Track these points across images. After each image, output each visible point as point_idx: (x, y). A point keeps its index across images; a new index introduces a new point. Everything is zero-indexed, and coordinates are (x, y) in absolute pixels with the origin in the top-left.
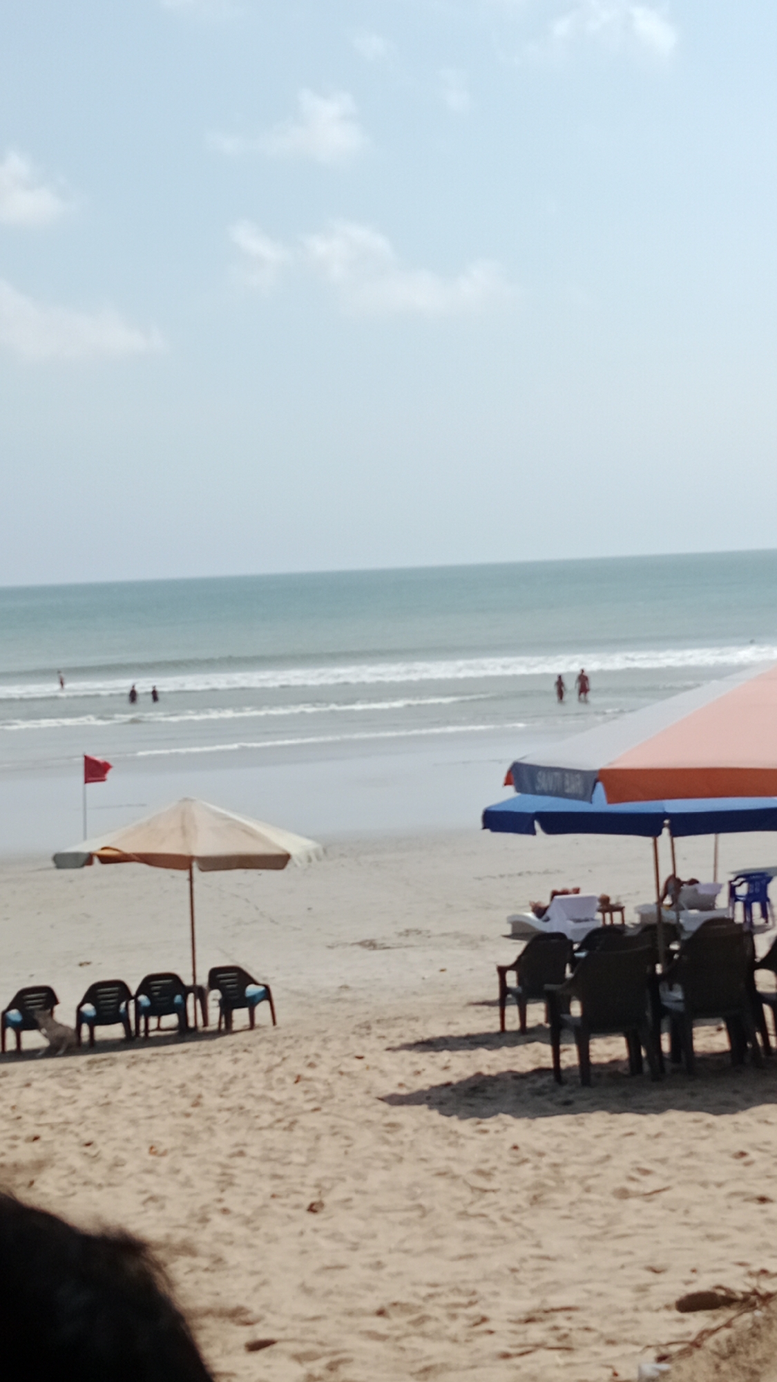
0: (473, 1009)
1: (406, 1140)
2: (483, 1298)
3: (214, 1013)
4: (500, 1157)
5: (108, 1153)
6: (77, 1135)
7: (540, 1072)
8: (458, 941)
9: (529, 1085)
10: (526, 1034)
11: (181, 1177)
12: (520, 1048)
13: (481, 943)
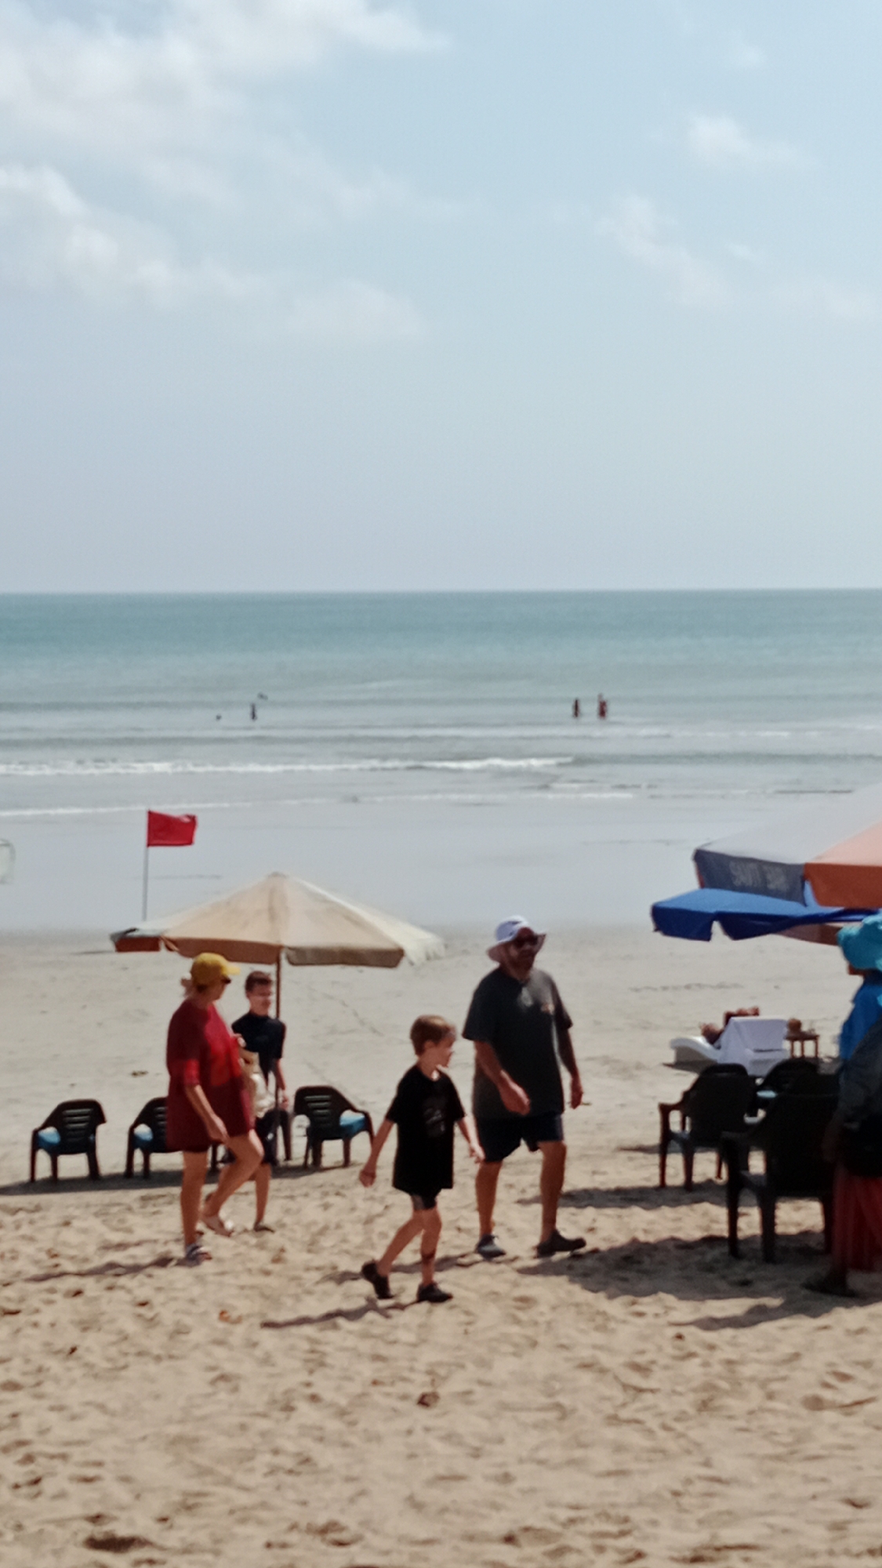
0: (624, 1155)
1: (541, 1319)
2: (637, 1528)
3: (300, 1144)
4: (660, 1349)
5: (168, 1317)
6: (129, 1291)
7: (711, 1241)
8: (607, 1068)
9: (698, 1258)
10: (692, 1191)
11: (258, 1352)
12: (683, 1210)
13: (636, 1072)
